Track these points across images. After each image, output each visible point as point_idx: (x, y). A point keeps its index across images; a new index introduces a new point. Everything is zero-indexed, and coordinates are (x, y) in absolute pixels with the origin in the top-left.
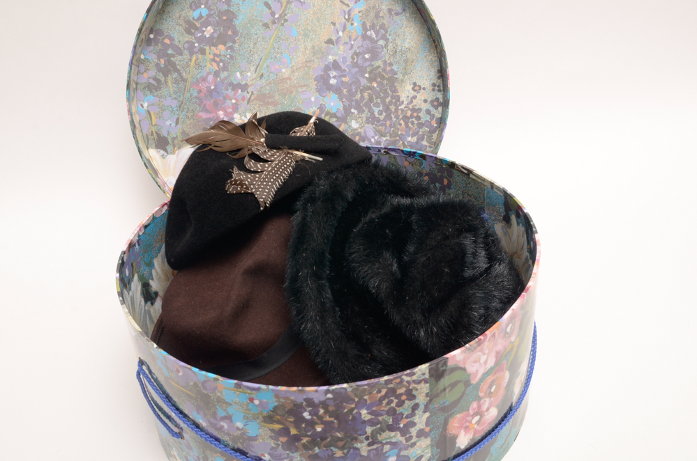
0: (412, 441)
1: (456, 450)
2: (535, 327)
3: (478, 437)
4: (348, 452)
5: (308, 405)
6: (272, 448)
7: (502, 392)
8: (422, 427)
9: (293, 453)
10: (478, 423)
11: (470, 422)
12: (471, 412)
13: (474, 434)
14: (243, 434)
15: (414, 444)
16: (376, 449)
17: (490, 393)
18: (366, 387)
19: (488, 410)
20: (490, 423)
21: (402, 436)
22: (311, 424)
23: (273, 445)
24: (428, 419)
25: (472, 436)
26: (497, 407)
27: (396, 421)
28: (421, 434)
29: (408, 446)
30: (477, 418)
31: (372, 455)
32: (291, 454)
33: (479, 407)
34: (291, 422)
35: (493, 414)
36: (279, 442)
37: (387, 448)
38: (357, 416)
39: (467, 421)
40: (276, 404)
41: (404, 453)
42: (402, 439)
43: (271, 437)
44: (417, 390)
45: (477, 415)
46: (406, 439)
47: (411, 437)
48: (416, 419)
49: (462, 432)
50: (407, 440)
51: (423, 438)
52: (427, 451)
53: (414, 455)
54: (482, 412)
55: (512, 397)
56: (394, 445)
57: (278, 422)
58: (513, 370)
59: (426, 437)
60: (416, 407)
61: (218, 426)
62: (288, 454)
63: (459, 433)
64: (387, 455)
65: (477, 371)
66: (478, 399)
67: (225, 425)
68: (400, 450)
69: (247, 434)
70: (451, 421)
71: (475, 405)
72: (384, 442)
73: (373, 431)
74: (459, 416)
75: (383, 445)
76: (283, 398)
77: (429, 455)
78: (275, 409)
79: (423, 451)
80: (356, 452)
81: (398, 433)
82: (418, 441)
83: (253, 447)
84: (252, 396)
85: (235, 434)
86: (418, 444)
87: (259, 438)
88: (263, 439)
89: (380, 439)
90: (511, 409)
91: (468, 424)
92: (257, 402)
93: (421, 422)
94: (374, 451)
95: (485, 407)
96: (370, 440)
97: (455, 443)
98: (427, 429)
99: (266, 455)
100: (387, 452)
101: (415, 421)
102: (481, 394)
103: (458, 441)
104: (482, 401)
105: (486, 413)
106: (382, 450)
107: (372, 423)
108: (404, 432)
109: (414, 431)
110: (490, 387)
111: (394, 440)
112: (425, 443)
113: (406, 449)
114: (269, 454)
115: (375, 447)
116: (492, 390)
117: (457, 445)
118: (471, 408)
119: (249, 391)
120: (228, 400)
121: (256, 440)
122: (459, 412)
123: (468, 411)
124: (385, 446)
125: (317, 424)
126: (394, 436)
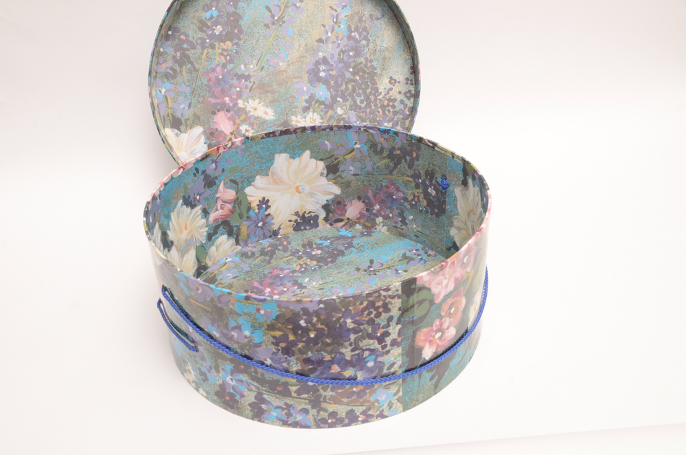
0: (387, 349)
1: (422, 360)
2: (487, 271)
3: (440, 351)
4: (335, 356)
5: (304, 314)
6: (274, 353)
7: (459, 315)
8: (395, 338)
9: (290, 357)
10: (440, 338)
11: (434, 337)
12: (435, 328)
13: (437, 348)
14: (250, 341)
15: (388, 352)
16: (358, 354)
17: (450, 313)
18: (351, 299)
19: (448, 328)
20: (449, 341)
21: (379, 343)
22: (306, 331)
23: (274, 350)
24: (400, 330)
25: (434, 350)
26: (456, 328)
27: (375, 331)
28: (394, 343)
29: (384, 353)
30: (439, 334)
31: (354, 360)
32: (289, 358)
33: (441, 324)
34: (289, 329)
35: (452, 333)
36: (279, 348)
37: (366, 353)
38: (343, 324)
39: (431, 336)
40: (278, 313)
41: (380, 359)
42: (379, 347)
43: (273, 343)
44: (392, 304)
45: (439, 332)
46: (382, 347)
47: (386, 346)
48: (390, 330)
49: (427, 345)
50: (384, 347)
51: (395, 347)
52: (398, 359)
53: (388, 361)
54: (443, 329)
55: (467, 322)
56: (372, 351)
57: (279, 329)
58: (469, 296)
59: (398, 346)
60: (391, 319)
61: (229, 336)
62: (286, 358)
63: (425, 345)
64: (366, 360)
65: (440, 292)
66: (441, 317)
67: (235, 334)
68: (377, 356)
69: (254, 342)
70: (418, 333)
71: (437, 322)
72: (364, 348)
73: (355, 338)
74: (425, 330)
75: (363, 351)
76: (284, 308)
77: (400, 362)
78: (278, 317)
79: (395, 359)
80: (341, 356)
81: (376, 341)
82: (391, 349)
83: (257, 352)
84: (259, 306)
85: (243, 342)
86: (391, 352)
87: (263, 344)
88: (266, 345)
89: (361, 345)
90: (466, 332)
91: (431, 338)
92: (262, 312)
93: (394, 333)
94: (356, 356)
95: (445, 326)
96: (353, 346)
97: (422, 354)
98: (399, 340)
99: (268, 360)
100: (366, 357)
101: (390, 331)
102: (443, 314)
103: (423, 352)
104: (444, 320)
105: (446, 331)
106: (363, 355)
107: (355, 331)
108: (381, 340)
109: (388, 340)
110: (450, 308)
111: (372, 347)
112: (397, 351)
113: (382, 356)
114: (271, 359)
115: (357, 352)
116: (452, 312)
117: (423, 356)
118: (434, 325)
119: (256, 303)
120: (238, 311)
121: (260, 347)
122: (425, 327)
123: (432, 326)
124: (365, 352)
125: (311, 330)
126: (373, 344)
